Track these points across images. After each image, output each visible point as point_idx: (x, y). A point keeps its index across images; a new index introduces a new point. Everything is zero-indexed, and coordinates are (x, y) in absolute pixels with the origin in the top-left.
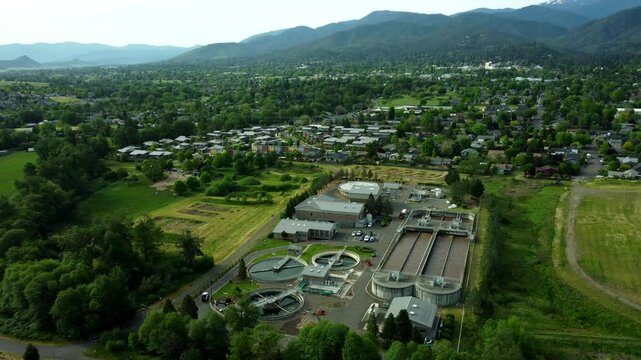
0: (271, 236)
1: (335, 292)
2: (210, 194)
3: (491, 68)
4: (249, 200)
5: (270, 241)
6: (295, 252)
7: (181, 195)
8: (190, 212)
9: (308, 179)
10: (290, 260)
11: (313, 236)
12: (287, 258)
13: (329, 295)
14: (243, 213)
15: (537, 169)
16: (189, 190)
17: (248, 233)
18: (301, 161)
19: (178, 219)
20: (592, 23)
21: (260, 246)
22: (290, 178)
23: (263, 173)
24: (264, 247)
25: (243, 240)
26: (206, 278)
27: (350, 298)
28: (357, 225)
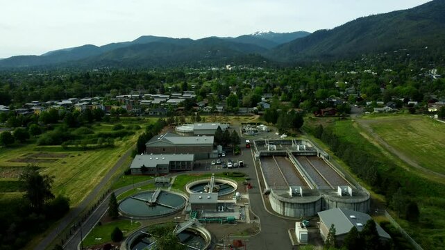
0: (128, 172)
1: (237, 217)
2: (43, 143)
3: (230, 69)
4: (88, 145)
5: (128, 177)
6: (164, 185)
7: (8, 147)
8: (22, 161)
9: (141, 127)
10: (161, 192)
11: (174, 168)
12: (158, 191)
13: (232, 221)
14: (86, 157)
15: (322, 110)
16: (17, 142)
17: (99, 173)
18: (127, 115)
19: (10, 167)
20: (282, 45)
21: (119, 183)
22: (123, 127)
23: (94, 126)
24: (124, 184)
25: (95, 179)
26: (63, 225)
27: (258, 221)
28: (211, 156)
